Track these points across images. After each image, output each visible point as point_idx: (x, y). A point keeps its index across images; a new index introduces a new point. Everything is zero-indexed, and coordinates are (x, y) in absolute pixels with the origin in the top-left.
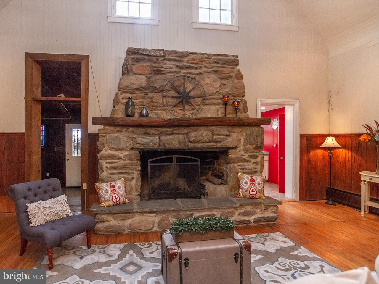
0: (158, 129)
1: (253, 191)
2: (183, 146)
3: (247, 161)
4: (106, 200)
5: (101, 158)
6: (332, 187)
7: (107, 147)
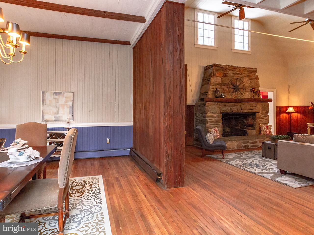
0: (229, 103)
1: (268, 132)
2: (239, 111)
3: (263, 118)
4: (215, 136)
5: (207, 117)
6: (291, 132)
7: (209, 112)
